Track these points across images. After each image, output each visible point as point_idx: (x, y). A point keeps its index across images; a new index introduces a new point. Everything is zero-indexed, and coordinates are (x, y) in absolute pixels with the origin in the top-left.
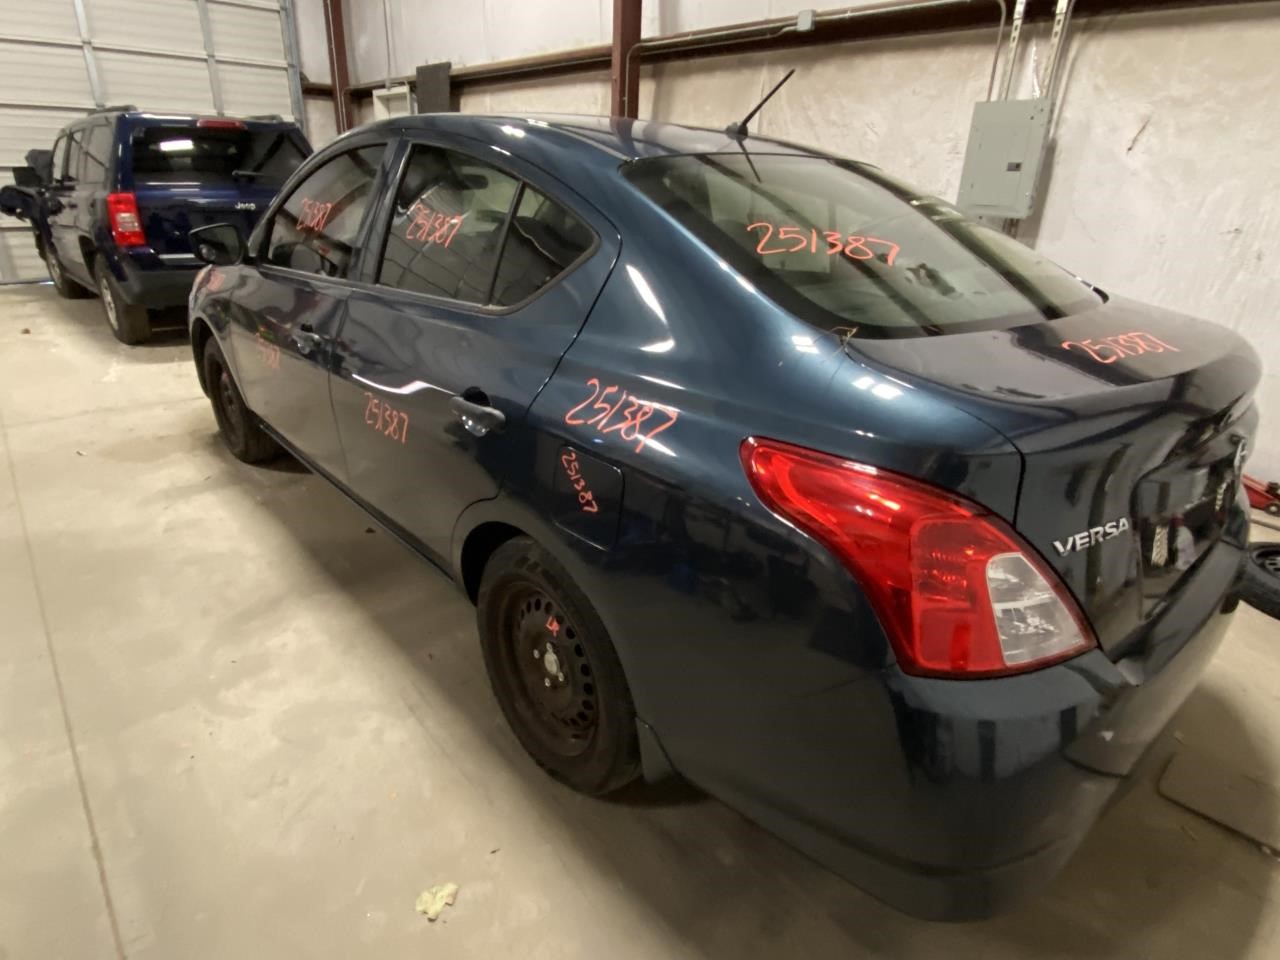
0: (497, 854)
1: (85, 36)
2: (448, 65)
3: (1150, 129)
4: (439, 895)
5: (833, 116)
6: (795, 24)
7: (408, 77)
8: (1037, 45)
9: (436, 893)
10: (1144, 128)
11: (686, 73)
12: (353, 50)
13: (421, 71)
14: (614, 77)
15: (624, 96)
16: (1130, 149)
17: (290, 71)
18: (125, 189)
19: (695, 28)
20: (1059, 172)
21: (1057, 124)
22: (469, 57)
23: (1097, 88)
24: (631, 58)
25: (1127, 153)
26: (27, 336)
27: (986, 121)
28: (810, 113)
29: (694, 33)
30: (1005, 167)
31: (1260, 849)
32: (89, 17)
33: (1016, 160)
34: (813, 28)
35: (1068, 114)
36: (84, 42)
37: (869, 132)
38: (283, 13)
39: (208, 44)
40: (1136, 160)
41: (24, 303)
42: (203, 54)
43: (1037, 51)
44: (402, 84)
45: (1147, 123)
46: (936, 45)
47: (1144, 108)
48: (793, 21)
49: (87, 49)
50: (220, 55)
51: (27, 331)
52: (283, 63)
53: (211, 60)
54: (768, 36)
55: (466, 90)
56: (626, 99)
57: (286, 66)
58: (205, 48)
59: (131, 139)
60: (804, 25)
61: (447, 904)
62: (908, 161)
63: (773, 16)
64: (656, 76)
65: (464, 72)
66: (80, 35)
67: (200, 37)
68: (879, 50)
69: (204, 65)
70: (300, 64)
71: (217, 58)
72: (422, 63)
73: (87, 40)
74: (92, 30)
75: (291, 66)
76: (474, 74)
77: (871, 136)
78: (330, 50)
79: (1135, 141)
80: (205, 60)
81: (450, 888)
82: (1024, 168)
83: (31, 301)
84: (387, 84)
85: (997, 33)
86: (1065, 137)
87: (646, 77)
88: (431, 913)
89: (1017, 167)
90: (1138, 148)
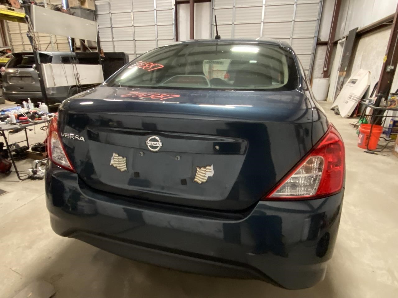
2: (357, 29)
7: (347, 35)
13: (350, 32)
38: (317, 21)
65: (360, 30)
70: (319, 36)
75: (315, 37)
76: (363, 31)
78: (331, 30)
84: (341, 38)
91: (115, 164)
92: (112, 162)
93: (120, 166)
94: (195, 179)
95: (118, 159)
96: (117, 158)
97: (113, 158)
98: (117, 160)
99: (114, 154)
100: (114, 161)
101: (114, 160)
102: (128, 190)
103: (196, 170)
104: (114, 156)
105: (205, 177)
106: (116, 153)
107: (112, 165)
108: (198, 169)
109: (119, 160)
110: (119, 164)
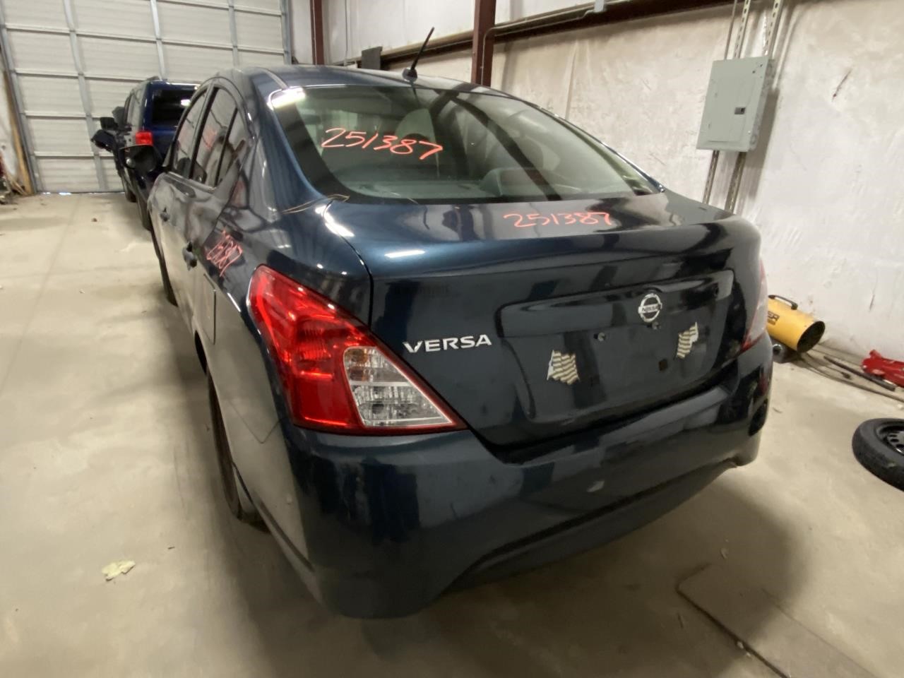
0: (172, 550)
1: (158, 35)
2: (380, 49)
3: (851, 79)
4: (121, 567)
5: (620, 76)
6: (593, 8)
7: (357, 58)
8: (767, 15)
9: (120, 565)
10: (846, 78)
11: (525, 48)
12: (328, 40)
13: (364, 53)
14: (474, 52)
15: (481, 65)
16: (835, 95)
17: (286, 55)
18: (147, 130)
19: (533, 14)
20: (781, 115)
21: (780, 78)
22: (394, 42)
23: (811, 48)
24: (487, 39)
25: (833, 99)
26: (95, 223)
27: (721, 74)
28: (605, 74)
29: (529, 18)
30: (733, 110)
31: (736, 644)
32: (161, 24)
33: (741, 105)
34: (605, 10)
35: (788, 69)
36: (157, 39)
37: (645, 88)
38: (283, 17)
39: (235, 37)
40: (840, 104)
41: (104, 204)
42: (230, 45)
43: (767, 19)
44: (353, 63)
45: (850, 72)
46: (694, 20)
47: (847, 62)
48: (591, 6)
49: (159, 44)
50: (241, 46)
51: (95, 220)
52: (281, 50)
53: (235, 50)
54: (578, 18)
55: (392, 66)
56: (482, 67)
57: (283, 52)
58: (232, 42)
59: (153, 97)
60: (599, 8)
61: (122, 573)
62: (671, 109)
63: (579, 3)
64: (507, 51)
65: (390, 53)
66: (155, 34)
67: (229, 34)
68: (653, 25)
69: (230, 52)
70: (293, 51)
71: (239, 48)
72: (366, 48)
73: (159, 37)
74: (162, 31)
75: (286, 52)
76: (394, 54)
77: (646, 90)
78: (313, 41)
79: (839, 88)
80: (231, 50)
81: (130, 564)
82: (747, 111)
83: (109, 203)
84: (345, 63)
85: (732, 8)
86: (786, 87)
87: (499, 52)
88: (110, 576)
89: (742, 111)
90: (840, 96)
91: (557, 373)
92: (551, 372)
93: (565, 375)
94: (678, 354)
95: (563, 360)
96: (559, 359)
97: (553, 363)
98: (559, 364)
99: (554, 354)
100: (555, 368)
101: (555, 365)
102: (583, 417)
103: (678, 338)
104: (555, 358)
105: (689, 344)
106: (556, 351)
107: (551, 379)
108: (680, 336)
109: (563, 363)
110: (564, 370)
